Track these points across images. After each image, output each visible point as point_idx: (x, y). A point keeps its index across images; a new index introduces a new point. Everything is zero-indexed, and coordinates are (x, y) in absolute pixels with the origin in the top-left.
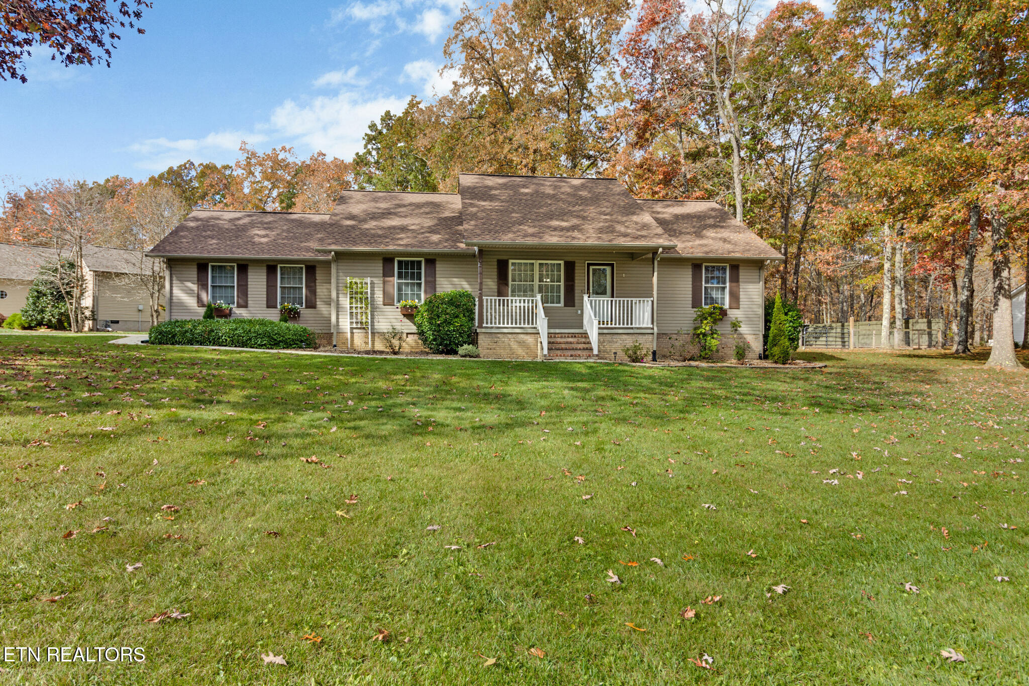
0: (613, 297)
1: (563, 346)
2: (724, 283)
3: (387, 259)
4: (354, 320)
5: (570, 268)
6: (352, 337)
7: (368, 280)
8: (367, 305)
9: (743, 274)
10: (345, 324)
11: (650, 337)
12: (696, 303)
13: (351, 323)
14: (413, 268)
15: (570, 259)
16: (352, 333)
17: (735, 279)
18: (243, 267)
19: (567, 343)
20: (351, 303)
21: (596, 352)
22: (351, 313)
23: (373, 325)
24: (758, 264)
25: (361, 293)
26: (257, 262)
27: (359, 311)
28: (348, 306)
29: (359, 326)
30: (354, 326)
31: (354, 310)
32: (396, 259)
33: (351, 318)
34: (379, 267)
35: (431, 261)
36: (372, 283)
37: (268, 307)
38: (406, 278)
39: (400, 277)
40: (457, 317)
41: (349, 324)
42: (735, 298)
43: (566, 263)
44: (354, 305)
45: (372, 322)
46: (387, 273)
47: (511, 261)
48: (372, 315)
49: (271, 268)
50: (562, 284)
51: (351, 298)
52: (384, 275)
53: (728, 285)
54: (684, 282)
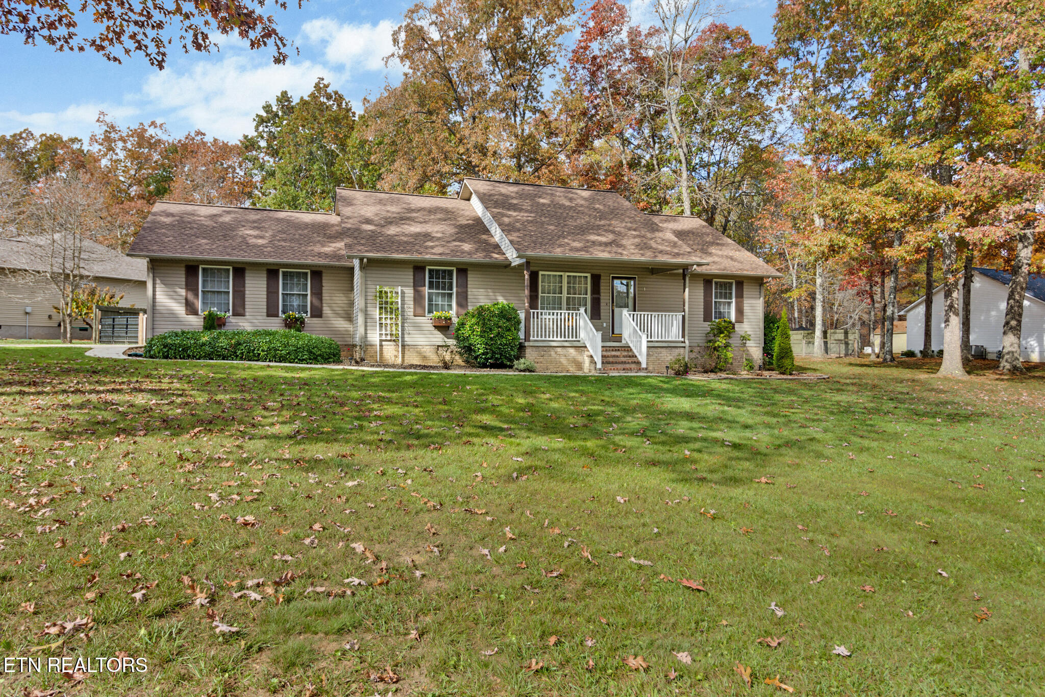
0: (635, 311)
1: (611, 360)
2: (731, 298)
3: (418, 268)
4: (384, 332)
5: (596, 280)
6: (381, 350)
7: (399, 289)
8: (397, 316)
9: (746, 292)
10: (374, 337)
11: (682, 350)
12: (707, 317)
13: (381, 335)
14: (444, 278)
15: (596, 272)
16: (381, 346)
17: (740, 296)
18: (240, 271)
19: (614, 356)
20: (380, 314)
21: (644, 365)
22: (381, 324)
23: (403, 338)
24: (759, 281)
25: (392, 304)
26: (256, 266)
27: (389, 322)
28: (378, 317)
29: (389, 338)
30: (384, 338)
31: (383, 321)
32: (428, 267)
33: (381, 330)
34: (409, 276)
35: (463, 270)
36: (403, 293)
37: (268, 315)
38: (438, 288)
39: (431, 287)
40: (509, 330)
41: (378, 335)
42: (740, 312)
43: (593, 276)
44: (384, 316)
45: (403, 334)
46: (418, 282)
47: (541, 273)
48: (403, 326)
49: (272, 272)
50: (589, 296)
51: (381, 308)
52: (415, 286)
53: (734, 300)
54: (697, 297)
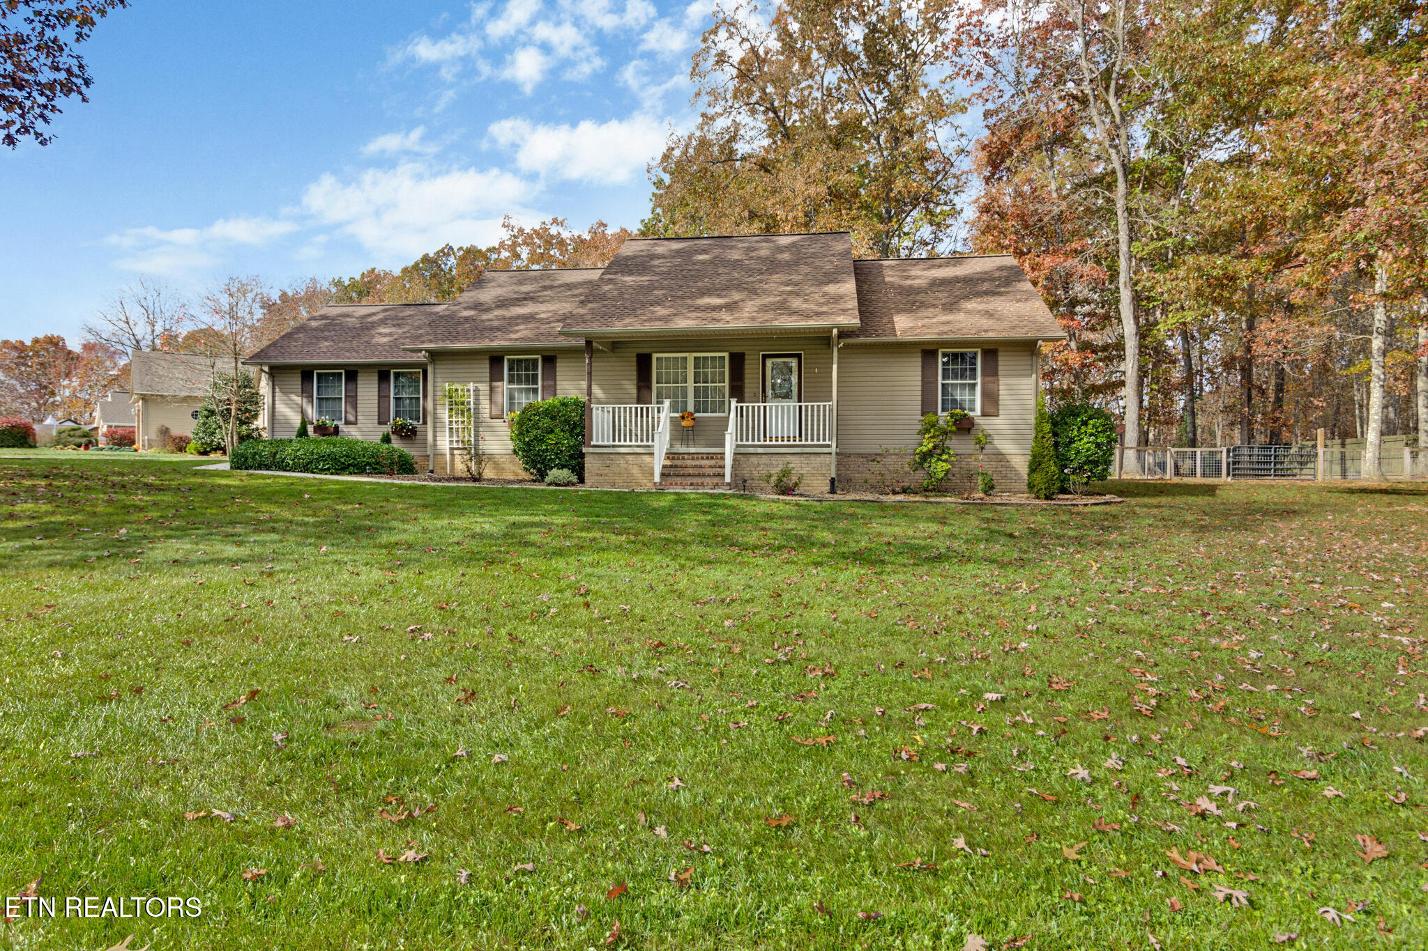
0: (800, 401)
1: (691, 471)
2: (974, 377)
3: (495, 359)
4: (455, 439)
5: (737, 361)
6: (452, 460)
7: (471, 386)
8: (469, 417)
9: (1003, 363)
10: (444, 443)
11: (827, 458)
12: (927, 407)
13: (451, 442)
14: (527, 369)
15: (736, 350)
16: (452, 455)
17: (991, 371)
18: (352, 374)
19: (696, 466)
20: (451, 416)
21: (728, 479)
22: (451, 429)
23: (476, 445)
24: (1028, 348)
25: (463, 403)
26: (368, 367)
27: (460, 426)
28: (447, 420)
29: (460, 446)
30: (455, 445)
31: (454, 426)
32: (506, 358)
33: (451, 436)
34: (485, 367)
35: (550, 359)
36: (476, 390)
37: (380, 423)
38: (520, 382)
39: (511, 381)
41: (447, 442)
42: (991, 400)
43: (732, 356)
44: (454, 419)
45: (476, 440)
46: (495, 376)
47: (655, 356)
48: (477, 432)
49: (383, 374)
50: (727, 384)
51: (451, 409)
52: (491, 380)
53: (979, 380)
54: (909, 376)
